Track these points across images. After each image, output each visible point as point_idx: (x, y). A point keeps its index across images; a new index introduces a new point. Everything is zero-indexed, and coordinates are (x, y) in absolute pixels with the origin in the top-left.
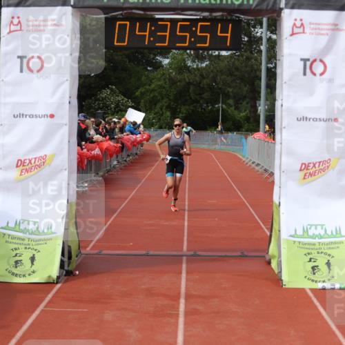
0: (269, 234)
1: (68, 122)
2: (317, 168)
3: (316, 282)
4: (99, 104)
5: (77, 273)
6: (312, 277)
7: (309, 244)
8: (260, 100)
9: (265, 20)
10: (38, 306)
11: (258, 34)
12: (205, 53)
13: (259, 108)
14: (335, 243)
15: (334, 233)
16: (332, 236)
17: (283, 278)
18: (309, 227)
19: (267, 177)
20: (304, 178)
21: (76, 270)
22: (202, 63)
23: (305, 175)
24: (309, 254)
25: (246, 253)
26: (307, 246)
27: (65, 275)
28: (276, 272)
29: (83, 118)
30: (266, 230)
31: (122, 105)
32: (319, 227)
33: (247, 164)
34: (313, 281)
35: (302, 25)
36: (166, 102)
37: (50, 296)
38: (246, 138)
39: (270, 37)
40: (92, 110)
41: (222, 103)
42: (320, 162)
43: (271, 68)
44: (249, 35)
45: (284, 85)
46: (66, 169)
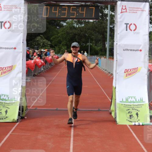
0: (111, 101)
1: (22, 51)
2: (132, 72)
3: (132, 122)
4: (36, 43)
5: (26, 118)
6: (130, 120)
7: (129, 105)
8: (107, 41)
9: (109, 6)
10: (8, 132)
11: (106, 13)
12: (83, 21)
13: (106, 45)
14: (140, 105)
15: (140, 101)
16: (139, 102)
17: (117, 120)
18: (128, 98)
19: (110, 76)
20: (126, 76)
21: (25, 116)
22: (81, 25)
23: (127, 75)
24: (128, 110)
25: (100, 109)
26: (128, 106)
27: (21, 119)
28: (114, 117)
29: (28, 49)
30: (109, 99)
31: (46, 43)
32: (133, 98)
33: (101, 70)
34: (130, 121)
35: (126, 8)
36: (65, 42)
37: (14, 128)
38: (101, 58)
39: (111, 14)
40: (32, 46)
41: (90, 43)
42: (133, 69)
43: (112, 28)
44: (102, 13)
45: (118, 35)
46: (21, 72)
